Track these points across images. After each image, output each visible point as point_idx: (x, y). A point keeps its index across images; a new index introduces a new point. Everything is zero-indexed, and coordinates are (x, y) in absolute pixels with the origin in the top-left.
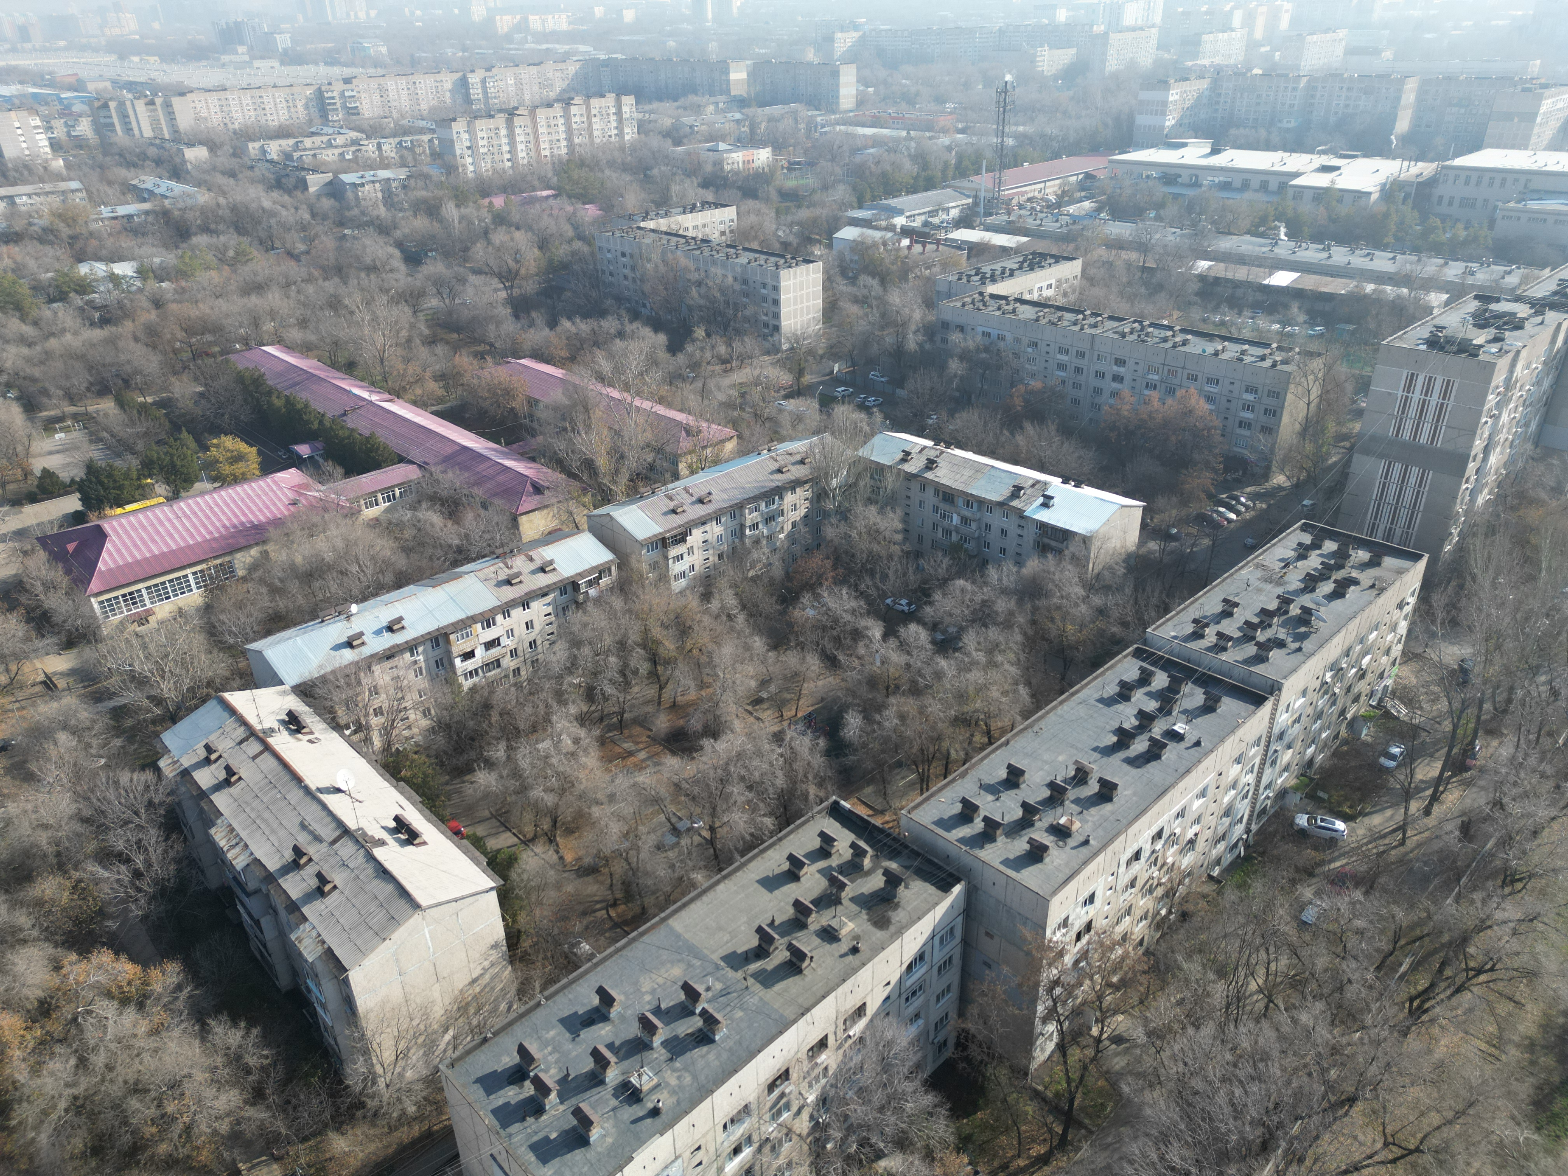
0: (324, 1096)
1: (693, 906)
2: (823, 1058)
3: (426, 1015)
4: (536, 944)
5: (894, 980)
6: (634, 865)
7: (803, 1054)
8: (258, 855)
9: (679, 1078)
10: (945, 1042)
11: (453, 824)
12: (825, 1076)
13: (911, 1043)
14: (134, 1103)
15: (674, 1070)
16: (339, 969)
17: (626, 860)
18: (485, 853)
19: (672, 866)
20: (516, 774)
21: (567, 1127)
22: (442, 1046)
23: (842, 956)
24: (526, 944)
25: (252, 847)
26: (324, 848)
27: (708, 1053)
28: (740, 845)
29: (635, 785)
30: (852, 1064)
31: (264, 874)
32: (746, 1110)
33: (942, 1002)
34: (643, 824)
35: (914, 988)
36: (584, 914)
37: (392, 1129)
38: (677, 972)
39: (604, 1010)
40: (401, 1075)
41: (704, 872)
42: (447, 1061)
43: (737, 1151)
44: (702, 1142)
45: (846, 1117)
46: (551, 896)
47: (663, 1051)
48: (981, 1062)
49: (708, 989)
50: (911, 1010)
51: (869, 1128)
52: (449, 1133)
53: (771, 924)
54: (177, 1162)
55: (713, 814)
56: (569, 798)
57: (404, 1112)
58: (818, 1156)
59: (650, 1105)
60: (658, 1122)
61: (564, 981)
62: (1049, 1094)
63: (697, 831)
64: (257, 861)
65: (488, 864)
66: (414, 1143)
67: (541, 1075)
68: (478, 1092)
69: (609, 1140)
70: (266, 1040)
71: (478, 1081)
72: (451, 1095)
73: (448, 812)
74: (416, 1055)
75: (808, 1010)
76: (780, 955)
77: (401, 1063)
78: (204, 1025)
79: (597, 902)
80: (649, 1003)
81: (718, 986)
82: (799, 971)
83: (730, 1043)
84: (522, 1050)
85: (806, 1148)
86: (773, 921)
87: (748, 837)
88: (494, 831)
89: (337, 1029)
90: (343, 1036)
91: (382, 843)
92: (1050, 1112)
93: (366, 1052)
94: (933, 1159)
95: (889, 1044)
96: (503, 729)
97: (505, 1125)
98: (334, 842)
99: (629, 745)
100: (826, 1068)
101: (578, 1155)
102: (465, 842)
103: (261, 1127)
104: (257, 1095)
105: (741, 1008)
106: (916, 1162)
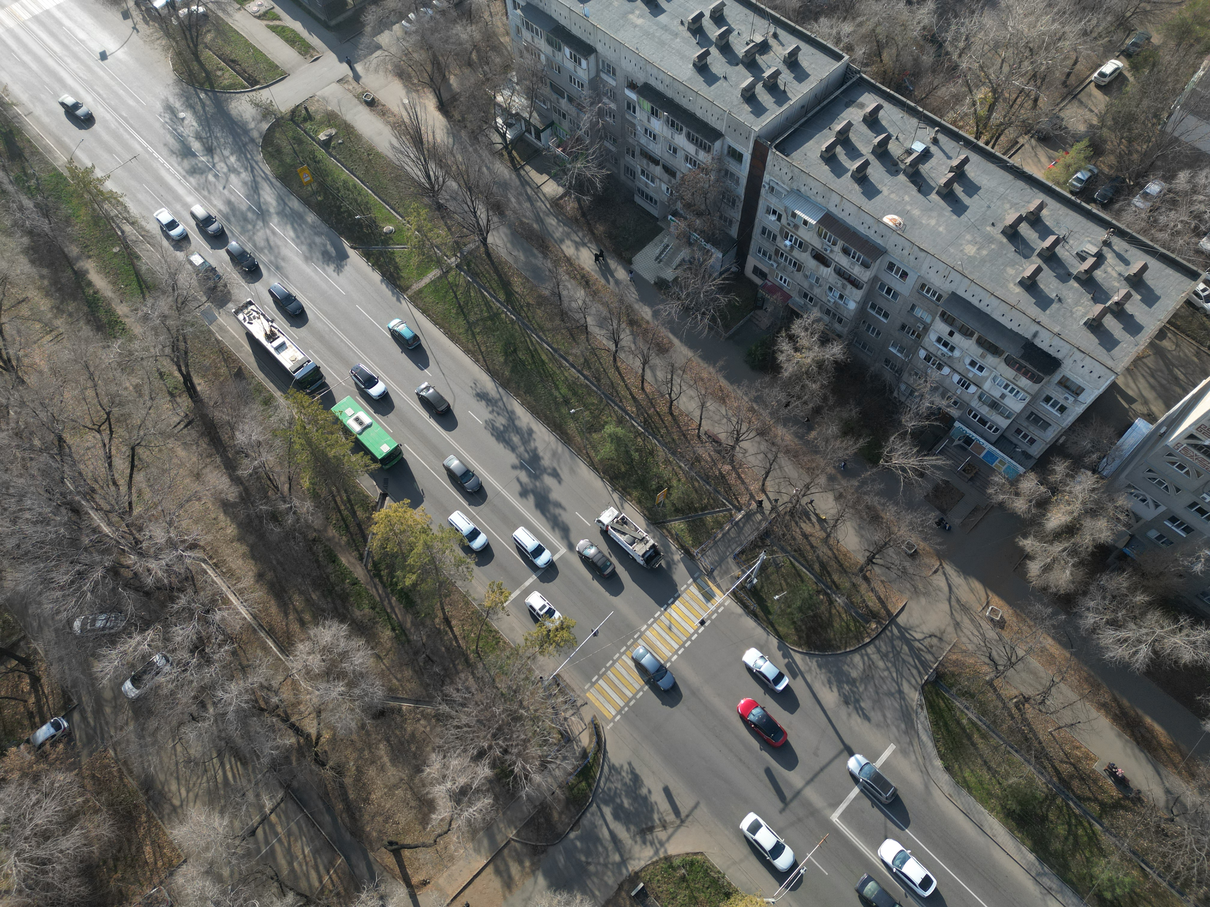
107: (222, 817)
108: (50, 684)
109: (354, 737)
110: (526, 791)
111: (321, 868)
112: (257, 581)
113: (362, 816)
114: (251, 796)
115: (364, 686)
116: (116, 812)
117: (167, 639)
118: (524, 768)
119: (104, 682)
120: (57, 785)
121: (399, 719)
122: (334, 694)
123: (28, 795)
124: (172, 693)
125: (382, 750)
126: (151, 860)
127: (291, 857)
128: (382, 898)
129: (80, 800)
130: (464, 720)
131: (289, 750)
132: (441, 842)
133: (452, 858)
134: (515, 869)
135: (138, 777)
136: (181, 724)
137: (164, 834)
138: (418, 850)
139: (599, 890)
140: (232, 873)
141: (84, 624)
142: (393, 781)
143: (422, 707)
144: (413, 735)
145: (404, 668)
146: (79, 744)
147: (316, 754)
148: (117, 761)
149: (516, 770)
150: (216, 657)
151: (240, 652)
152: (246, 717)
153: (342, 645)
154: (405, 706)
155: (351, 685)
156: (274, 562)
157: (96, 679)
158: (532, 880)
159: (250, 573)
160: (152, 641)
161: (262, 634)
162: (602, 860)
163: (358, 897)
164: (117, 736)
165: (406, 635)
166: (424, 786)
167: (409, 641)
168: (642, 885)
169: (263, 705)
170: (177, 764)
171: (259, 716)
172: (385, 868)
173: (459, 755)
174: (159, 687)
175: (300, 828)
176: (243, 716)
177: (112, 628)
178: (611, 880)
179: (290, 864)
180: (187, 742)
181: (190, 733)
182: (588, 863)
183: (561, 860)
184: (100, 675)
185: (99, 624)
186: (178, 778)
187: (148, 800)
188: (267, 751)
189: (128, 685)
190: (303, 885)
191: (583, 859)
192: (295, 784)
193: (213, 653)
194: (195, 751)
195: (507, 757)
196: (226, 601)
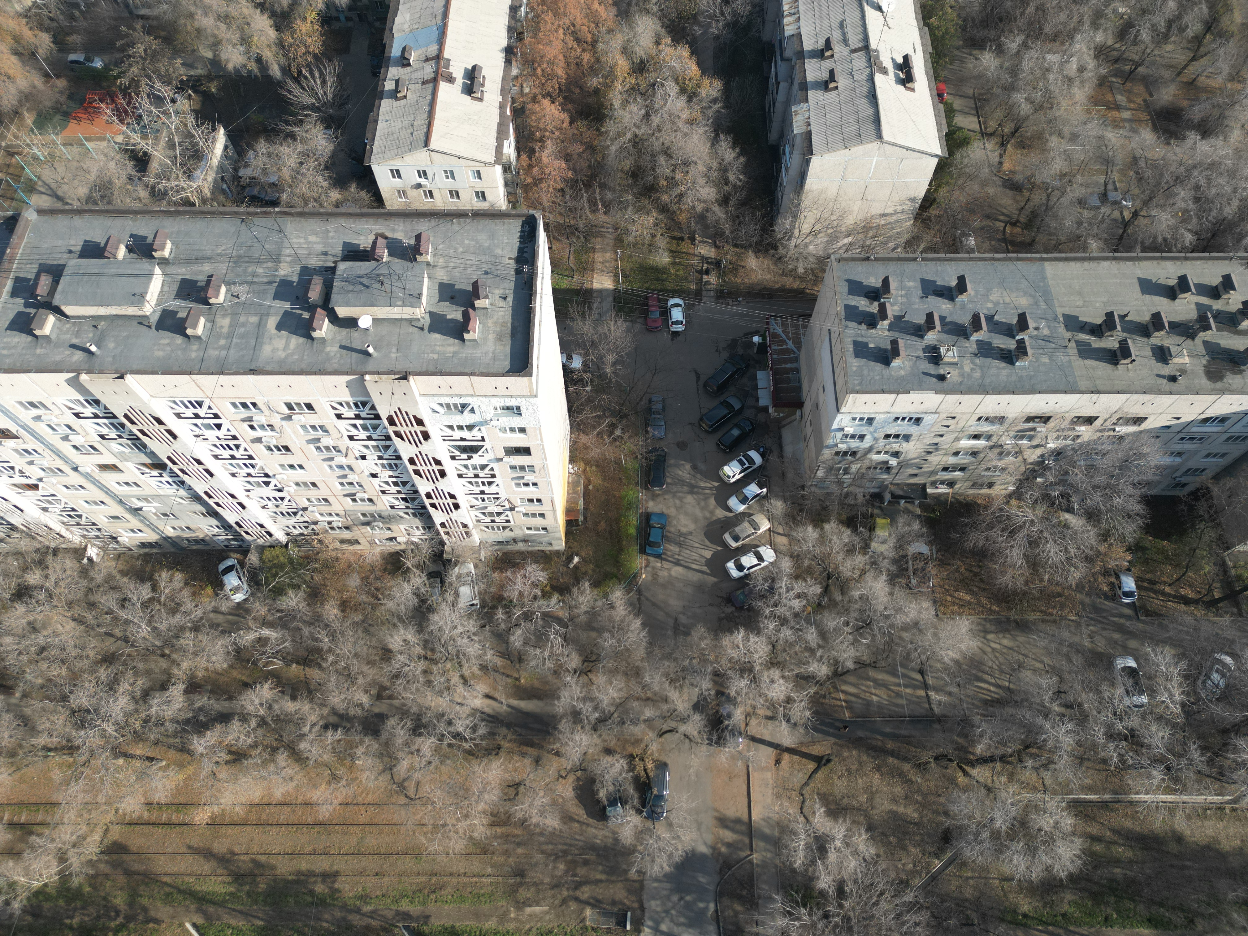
0: (758, 227)
1: (1072, 264)
2: (1082, 429)
3: (842, 218)
4: (940, 216)
5: (1186, 419)
6: (1051, 203)
7: (1069, 417)
8: (803, 31)
9: (972, 369)
10: (1184, 485)
11: (942, 86)
12: (1073, 440)
13: (1158, 467)
14: (662, 160)
15: (973, 362)
16: (809, 151)
17: (1048, 196)
18: (949, 124)
19: (1080, 224)
20: (1014, 71)
21: (883, 346)
22: (840, 244)
23: (1158, 375)
24: (933, 212)
25: (802, 22)
26: (846, 51)
27: (1004, 368)
28: (1148, 242)
29: (1101, 138)
30: (1100, 448)
31: (799, 49)
32: (1001, 420)
33: (1208, 459)
34: (1083, 175)
35: (1196, 435)
36: (988, 217)
37: (784, 274)
38: (1023, 302)
39: (954, 293)
40: (806, 245)
41: (1101, 244)
42: (838, 256)
43: (976, 437)
44: (958, 417)
45: (1067, 473)
46: (974, 187)
47: (975, 346)
48: (1201, 516)
49: (1037, 329)
50: (1179, 447)
51: (1077, 490)
52: (813, 300)
53: (1123, 317)
54: (668, 210)
55: (1146, 203)
56: (1041, 116)
57: (796, 269)
58: (1027, 479)
59: (942, 372)
60: (940, 384)
61: (943, 255)
62: (1233, 572)
63: (1121, 209)
64: (799, 35)
65: (946, 135)
66: (791, 291)
67: (888, 305)
68: (844, 288)
69: (902, 373)
70: (746, 169)
71: (849, 281)
72: (828, 278)
73: (944, 73)
74: (822, 239)
75: (1099, 392)
76: (1111, 342)
77: (811, 238)
78: (717, 136)
79: (1003, 214)
80: (988, 309)
81: (1046, 332)
82: (1116, 363)
83: (1024, 374)
84: (886, 281)
85: (1023, 469)
86: (1126, 315)
87: (1160, 239)
88: (967, 110)
89: (787, 191)
90: (787, 196)
91: (885, 72)
92: (1221, 581)
93: (795, 217)
94: (1105, 540)
95: (1140, 456)
96: (1030, 24)
97: (847, 318)
98: (854, 51)
99: (1121, 99)
100: (1078, 436)
101: (879, 367)
102: (941, 106)
103: (717, 221)
104: (724, 201)
105: (1050, 357)
106: (1092, 533)
107: (953, 660)
108: (1175, 609)
109: (942, 800)
110: (778, 902)
111: (853, 699)
112: (1174, 832)
113: (869, 755)
114: (954, 689)
115: (987, 845)
116: (1015, 593)
117: (1160, 718)
118: (798, 919)
119: (1149, 650)
120: (1072, 569)
121: (929, 848)
122: (998, 814)
123: (1079, 549)
124: (1098, 691)
125: (911, 813)
126: (956, 594)
127: (878, 683)
128: (795, 724)
129: (1046, 577)
130: (884, 905)
131: (973, 743)
132: (798, 799)
133: (778, 796)
134: (729, 836)
135: (1035, 624)
136: (1061, 680)
137: (970, 614)
138: (807, 777)
139: (656, 888)
140: (901, 638)
141: (1225, 665)
142: (877, 801)
143: (925, 878)
144: (904, 848)
145: (977, 894)
146: (1098, 600)
147: (950, 760)
148: (1062, 618)
149: (803, 911)
150: (1111, 746)
151: (1102, 766)
152: (1030, 731)
153: (1044, 858)
154: (937, 864)
155: (996, 835)
156: (1188, 863)
157: (1157, 645)
158: (709, 842)
159: (1188, 832)
160: (1167, 707)
161: (1107, 797)
162: (673, 912)
163: (810, 709)
164: (1085, 631)
165: (1010, 922)
166: (854, 822)
167: (1002, 920)
168: (628, 928)
169: (1033, 750)
170: (1025, 655)
171: (1023, 742)
172: (813, 742)
173: (856, 874)
174: (1113, 685)
175: (897, 705)
176: (1032, 730)
177: (1204, 682)
178: (654, 905)
179: (875, 681)
180: (1040, 675)
181: (1047, 682)
182: (681, 899)
183: (703, 879)
184: (1159, 650)
185: (1216, 677)
186: (1011, 649)
187: (1008, 620)
188: (984, 726)
189: (1132, 663)
190: (851, 679)
191: (688, 898)
192: (936, 726)
193: (1117, 746)
194: (1027, 675)
195: (820, 913)
196: (1169, 791)
